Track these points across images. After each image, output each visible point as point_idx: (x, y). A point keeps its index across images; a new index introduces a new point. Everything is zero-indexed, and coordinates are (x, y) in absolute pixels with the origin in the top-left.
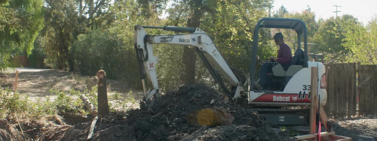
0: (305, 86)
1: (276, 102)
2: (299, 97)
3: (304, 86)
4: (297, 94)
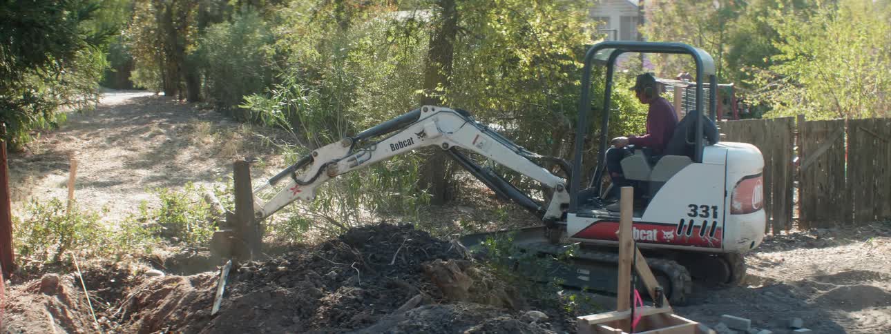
0: (693, 208)
2: (679, 233)
3: (690, 206)
4: (675, 225)
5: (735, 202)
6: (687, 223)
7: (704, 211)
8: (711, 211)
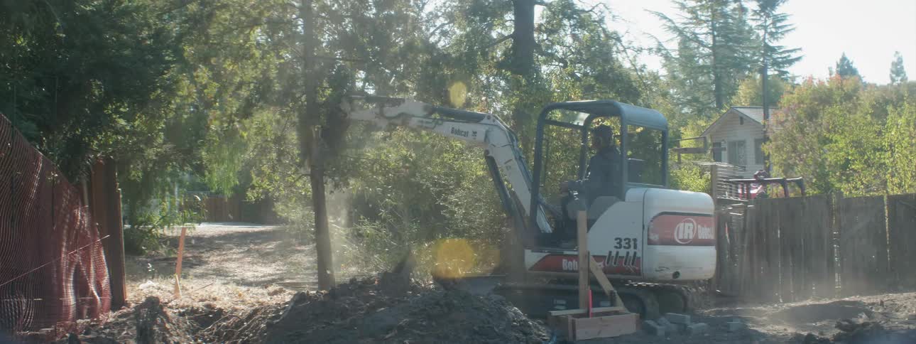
0: (618, 241)
1: (568, 271)
2: (608, 263)
3: (616, 239)
4: (604, 257)
5: (651, 234)
6: (614, 254)
7: (626, 243)
8: (632, 243)
